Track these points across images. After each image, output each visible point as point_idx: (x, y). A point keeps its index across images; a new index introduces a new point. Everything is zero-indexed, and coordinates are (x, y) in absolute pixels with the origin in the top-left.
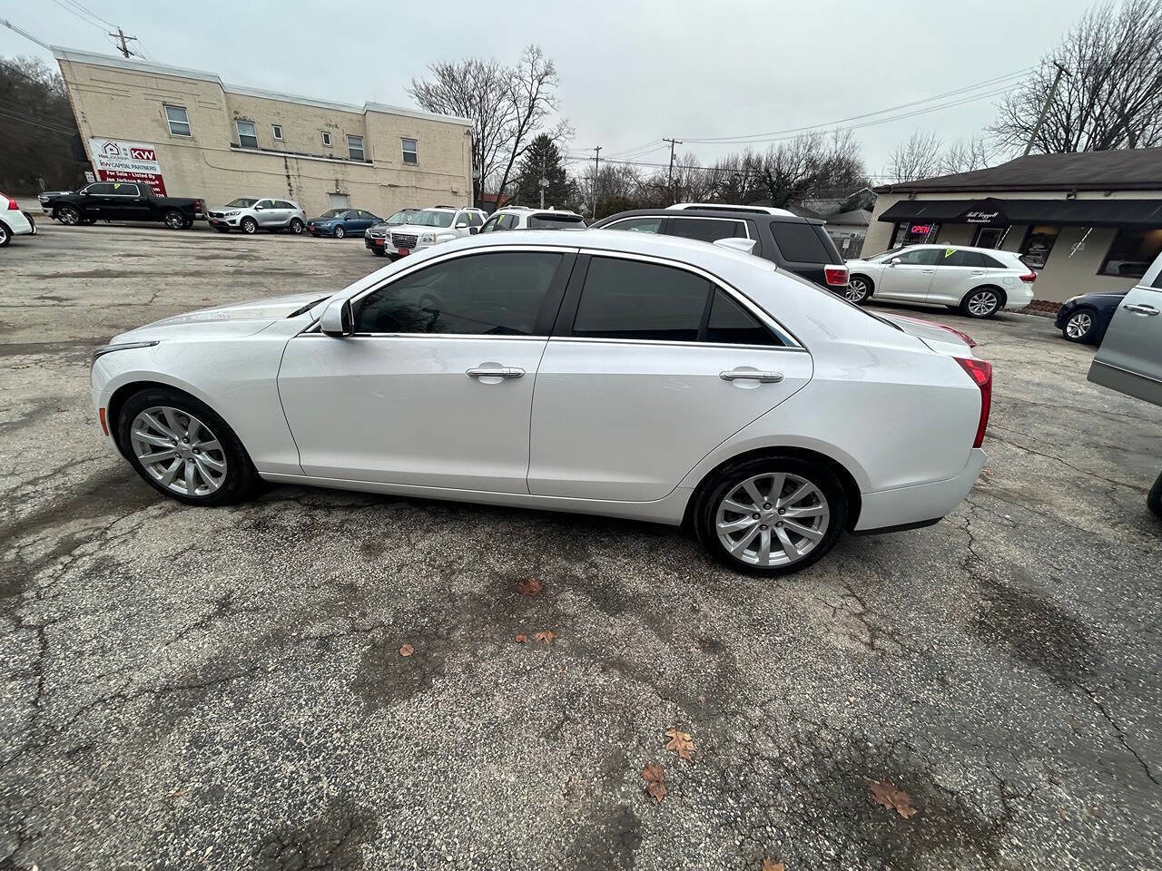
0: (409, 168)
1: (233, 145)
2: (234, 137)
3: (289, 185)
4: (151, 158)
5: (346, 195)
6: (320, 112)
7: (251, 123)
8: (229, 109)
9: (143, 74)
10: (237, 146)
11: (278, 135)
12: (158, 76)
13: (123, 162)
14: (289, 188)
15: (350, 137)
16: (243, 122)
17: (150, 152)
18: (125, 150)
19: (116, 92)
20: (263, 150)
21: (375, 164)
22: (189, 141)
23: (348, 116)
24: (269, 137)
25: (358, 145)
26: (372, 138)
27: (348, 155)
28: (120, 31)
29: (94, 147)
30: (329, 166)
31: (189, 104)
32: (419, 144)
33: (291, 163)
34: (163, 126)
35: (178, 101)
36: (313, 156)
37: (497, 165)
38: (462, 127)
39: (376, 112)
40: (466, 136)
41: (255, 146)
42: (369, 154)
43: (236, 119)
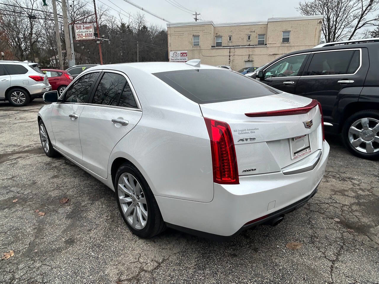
0: (284, 45)
1: (212, 47)
2: (214, 43)
3: (230, 59)
4: (186, 55)
5: (252, 61)
6: (248, 27)
7: (221, 37)
8: (214, 33)
9: (189, 26)
10: (214, 47)
11: (230, 40)
12: (193, 26)
13: (178, 58)
14: (229, 61)
15: (259, 35)
16: (218, 37)
17: (186, 53)
18: (179, 54)
19: (180, 34)
20: (223, 47)
21: (268, 46)
22: (198, 48)
23: (260, 26)
24: (227, 41)
25: (263, 38)
26: (269, 34)
27: (257, 43)
28: (196, 13)
29: (171, 54)
30: (247, 49)
31: (201, 34)
32: (291, 33)
33: (232, 50)
34: (191, 43)
35: (198, 34)
36: (242, 46)
37: (344, 36)
38: (317, 20)
39: (272, 22)
40: (319, 24)
41: (221, 46)
42: (266, 41)
43: (216, 36)
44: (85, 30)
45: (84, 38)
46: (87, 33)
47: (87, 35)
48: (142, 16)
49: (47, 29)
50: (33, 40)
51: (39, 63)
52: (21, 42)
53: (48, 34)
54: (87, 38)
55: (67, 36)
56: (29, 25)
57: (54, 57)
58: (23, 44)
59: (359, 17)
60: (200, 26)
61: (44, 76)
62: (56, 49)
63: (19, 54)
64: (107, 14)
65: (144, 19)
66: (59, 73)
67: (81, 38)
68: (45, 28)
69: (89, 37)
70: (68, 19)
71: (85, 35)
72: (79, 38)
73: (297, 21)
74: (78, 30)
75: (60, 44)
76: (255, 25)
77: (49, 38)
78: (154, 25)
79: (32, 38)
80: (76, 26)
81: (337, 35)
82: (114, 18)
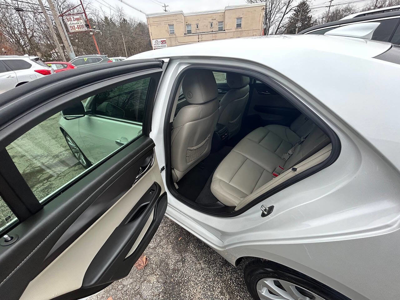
0: (238, 30)
1: (185, 34)
2: (186, 31)
4: (165, 43)
6: (211, 15)
7: (190, 25)
8: (185, 22)
10: (186, 34)
11: (197, 27)
13: (159, 45)
15: (219, 22)
16: (188, 25)
17: (165, 41)
18: (159, 42)
19: (158, 24)
20: (193, 34)
21: (226, 31)
22: (174, 36)
23: (219, 14)
24: (195, 29)
25: (221, 25)
26: (226, 21)
27: (218, 30)
28: (165, 5)
29: (153, 42)
30: (211, 35)
31: (174, 23)
32: (243, 19)
33: (200, 36)
34: (168, 32)
35: (172, 23)
36: (207, 32)
37: (276, 21)
38: (261, 7)
39: (228, 10)
40: (262, 10)
41: (191, 33)
42: (224, 28)
43: (186, 25)
44: (76, 22)
45: (77, 29)
46: (78, 25)
47: (79, 27)
48: (120, 8)
49: (39, 24)
50: (29, 36)
51: (42, 56)
52: (19, 38)
53: (41, 28)
54: (80, 29)
55: (60, 29)
56: (19, 20)
57: (54, 51)
58: (21, 41)
59: (287, 4)
60: (173, 15)
61: (50, 69)
62: (53, 43)
63: (21, 49)
64: (90, 7)
65: (123, 12)
66: (64, 65)
67: (74, 30)
68: (37, 22)
69: (82, 29)
70: (56, 11)
71: (77, 27)
72: (73, 30)
73: (246, 9)
74: (69, 22)
75: (55, 38)
76: (215, 13)
77: (44, 33)
78: (132, 17)
79: (28, 34)
80: (66, 18)
81: (271, 21)
82: (97, 11)
